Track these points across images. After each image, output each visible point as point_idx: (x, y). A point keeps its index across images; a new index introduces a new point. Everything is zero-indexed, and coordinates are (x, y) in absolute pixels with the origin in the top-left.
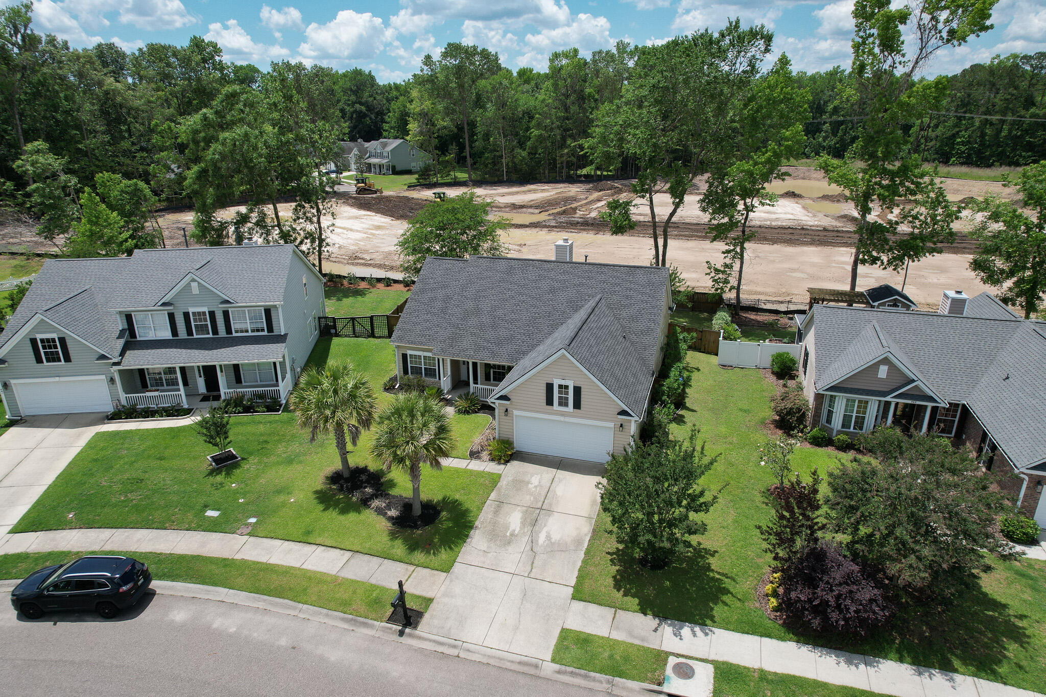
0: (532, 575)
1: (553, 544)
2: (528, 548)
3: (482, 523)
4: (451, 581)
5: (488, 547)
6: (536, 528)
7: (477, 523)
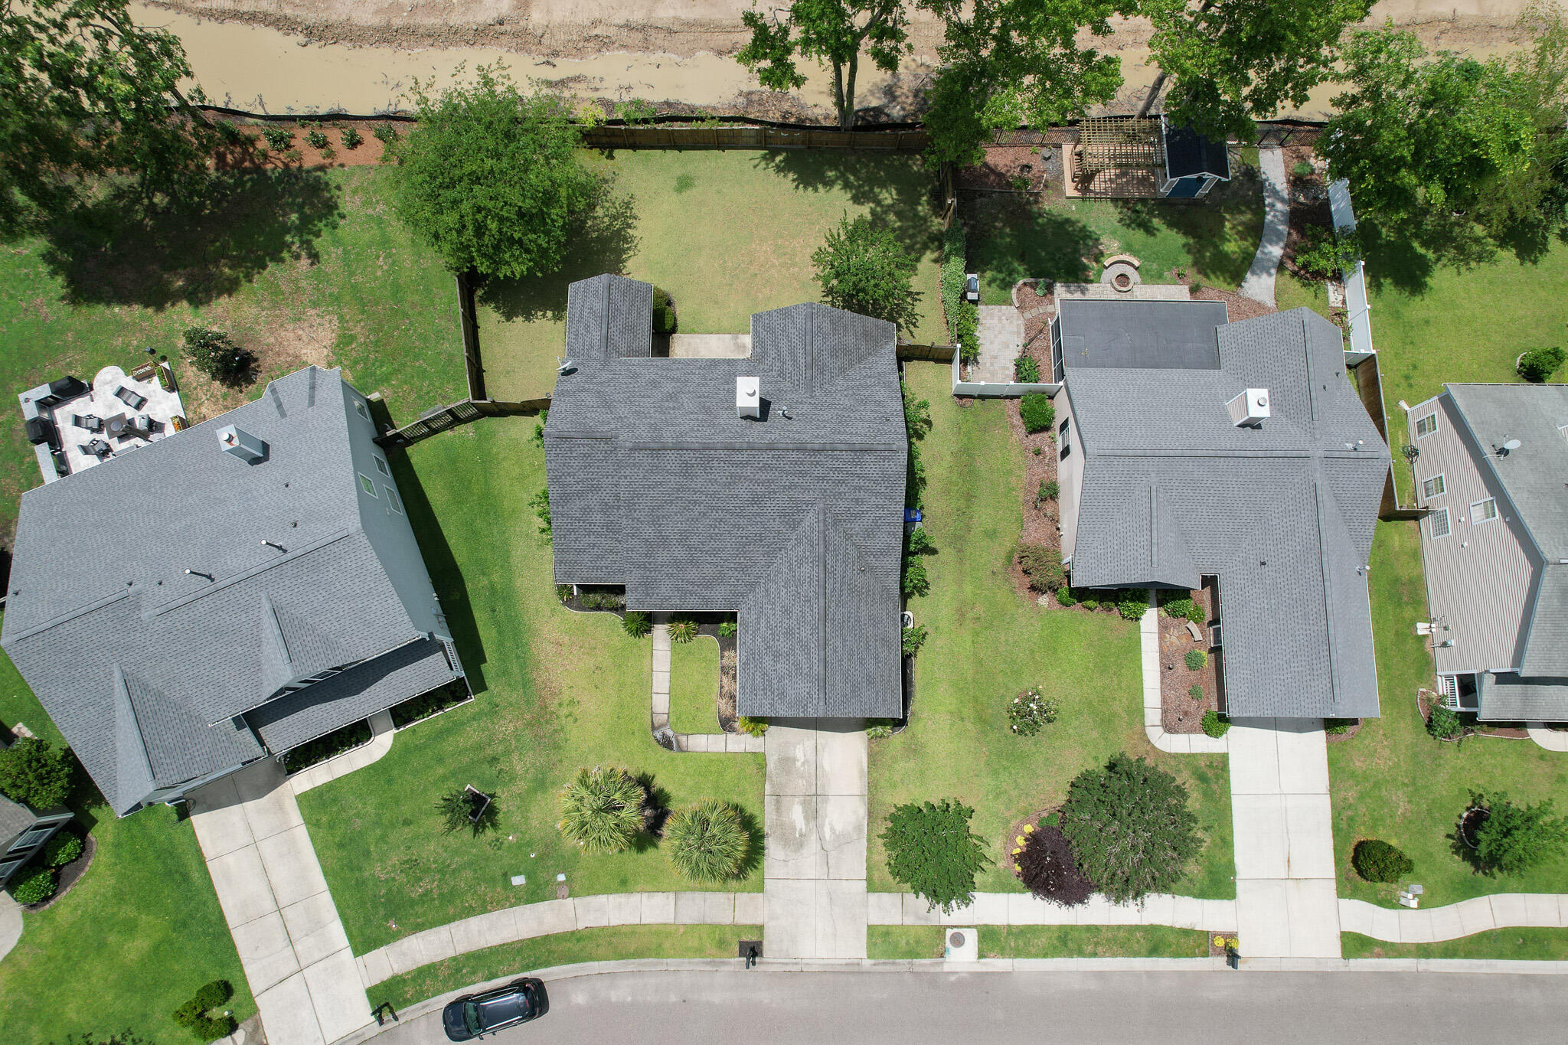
0: (831, 877)
1: (838, 836)
2: (819, 847)
3: (771, 827)
4: (769, 901)
5: (786, 855)
6: (819, 820)
7: (766, 830)
